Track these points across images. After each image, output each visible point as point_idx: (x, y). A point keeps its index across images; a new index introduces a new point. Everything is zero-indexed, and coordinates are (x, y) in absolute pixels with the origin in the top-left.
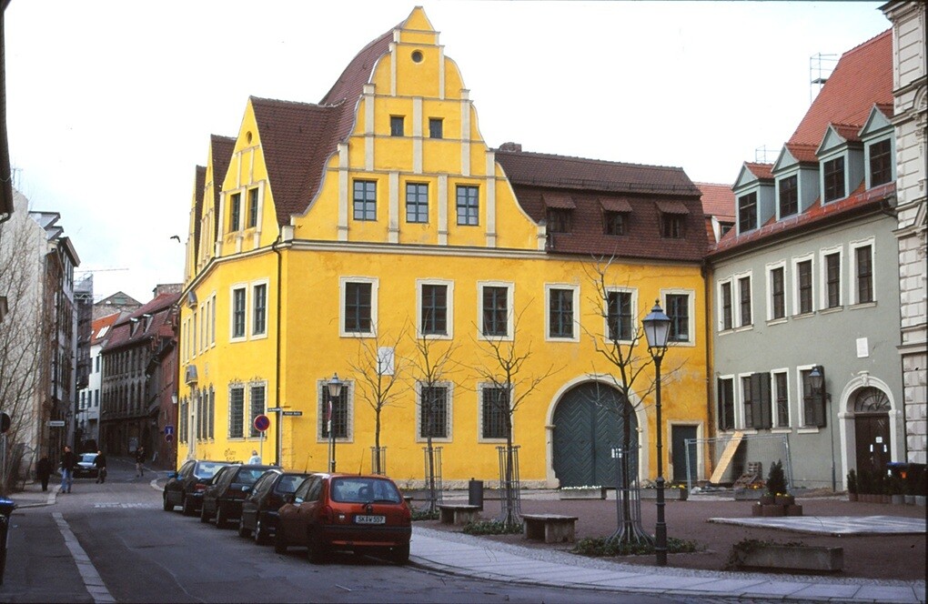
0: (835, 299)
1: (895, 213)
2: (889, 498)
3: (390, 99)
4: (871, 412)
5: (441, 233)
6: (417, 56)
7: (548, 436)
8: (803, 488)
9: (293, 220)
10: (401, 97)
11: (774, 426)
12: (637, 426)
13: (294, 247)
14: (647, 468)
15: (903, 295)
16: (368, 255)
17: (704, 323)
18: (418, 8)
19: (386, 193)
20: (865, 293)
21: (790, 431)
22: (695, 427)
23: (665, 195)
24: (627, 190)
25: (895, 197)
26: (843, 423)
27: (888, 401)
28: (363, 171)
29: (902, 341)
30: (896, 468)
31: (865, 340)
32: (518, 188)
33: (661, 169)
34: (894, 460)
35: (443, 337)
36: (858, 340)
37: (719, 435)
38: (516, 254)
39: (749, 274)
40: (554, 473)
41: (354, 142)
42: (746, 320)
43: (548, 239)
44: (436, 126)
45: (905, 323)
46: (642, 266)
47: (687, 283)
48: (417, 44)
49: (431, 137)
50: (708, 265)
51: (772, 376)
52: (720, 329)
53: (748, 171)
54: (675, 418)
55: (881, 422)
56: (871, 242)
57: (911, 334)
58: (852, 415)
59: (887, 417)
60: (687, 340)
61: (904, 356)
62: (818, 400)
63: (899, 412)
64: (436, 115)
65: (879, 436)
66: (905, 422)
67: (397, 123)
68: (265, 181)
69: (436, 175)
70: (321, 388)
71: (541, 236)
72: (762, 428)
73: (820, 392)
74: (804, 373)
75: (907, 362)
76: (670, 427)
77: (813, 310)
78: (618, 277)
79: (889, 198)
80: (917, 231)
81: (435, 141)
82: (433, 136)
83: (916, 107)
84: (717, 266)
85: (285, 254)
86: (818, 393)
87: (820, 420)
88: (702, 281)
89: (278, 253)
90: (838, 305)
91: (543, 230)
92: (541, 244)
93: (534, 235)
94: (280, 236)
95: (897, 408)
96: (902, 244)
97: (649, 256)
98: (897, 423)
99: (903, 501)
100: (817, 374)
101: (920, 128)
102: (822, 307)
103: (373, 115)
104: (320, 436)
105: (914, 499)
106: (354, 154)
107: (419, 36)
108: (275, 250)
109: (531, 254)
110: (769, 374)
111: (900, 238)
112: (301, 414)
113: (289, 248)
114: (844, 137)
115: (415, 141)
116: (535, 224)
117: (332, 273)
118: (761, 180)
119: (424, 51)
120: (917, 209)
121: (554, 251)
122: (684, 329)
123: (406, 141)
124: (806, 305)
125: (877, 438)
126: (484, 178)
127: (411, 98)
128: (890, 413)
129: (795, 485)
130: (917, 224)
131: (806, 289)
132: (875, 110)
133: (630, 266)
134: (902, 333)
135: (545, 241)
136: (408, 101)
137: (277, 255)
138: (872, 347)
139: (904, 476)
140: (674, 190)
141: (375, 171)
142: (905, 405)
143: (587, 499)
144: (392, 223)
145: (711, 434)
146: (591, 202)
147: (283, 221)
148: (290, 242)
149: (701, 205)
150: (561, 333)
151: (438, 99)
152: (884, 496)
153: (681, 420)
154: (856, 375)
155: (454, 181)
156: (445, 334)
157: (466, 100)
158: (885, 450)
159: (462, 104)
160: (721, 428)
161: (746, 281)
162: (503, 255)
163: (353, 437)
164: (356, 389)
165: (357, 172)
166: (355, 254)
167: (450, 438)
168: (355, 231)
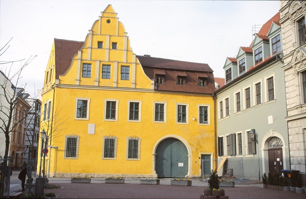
0: (259, 101)
1: (283, 60)
2: (282, 187)
3: (98, 36)
4: (275, 147)
5: (114, 82)
6: (109, 21)
7: (153, 158)
8: (248, 179)
9: (60, 77)
10: (102, 35)
11: (237, 154)
12: (188, 155)
13: (58, 87)
14: (191, 170)
15: (287, 95)
16: (87, 90)
17: (214, 117)
18: (109, 5)
19: (95, 67)
20: (271, 97)
21: (243, 156)
22: (210, 155)
23: (200, 71)
24: (186, 69)
25: (282, 54)
26: (263, 152)
27: (282, 142)
28: (86, 60)
29: (287, 115)
30: (286, 173)
31: (271, 117)
32: (144, 67)
33: (200, 64)
34: (285, 168)
35: (114, 120)
36: (268, 117)
37: (219, 157)
38: (144, 91)
39: (228, 97)
40: (155, 172)
41: (84, 50)
42: (228, 114)
43: (155, 85)
44: (114, 45)
45: (288, 107)
46: (190, 96)
47: (207, 102)
48: (109, 17)
49: (112, 49)
50: (214, 95)
51: (236, 135)
52: (219, 119)
53: (228, 60)
54: (202, 152)
55: (279, 152)
56: (273, 75)
57: (291, 112)
58: (267, 149)
59: (281, 149)
60: (207, 123)
61: (288, 121)
62: (253, 143)
63: (287, 147)
64: (114, 41)
65: (278, 158)
66: (290, 151)
67: (100, 44)
68: (54, 65)
69: (113, 62)
70: (66, 138)
71: (152, 84)
72: (233, 155)
73: (254, 139)
74: (248, 132)
75: (290, 123)
76: (201, 155)
77: (251, 107)
78: (181, 100)
79: (279, 54)
80: (292, 65)
81: (114, 50)
82: (113, 48)
83: (290, 12)
84: (218, 96)
86: (253, 140)
87: (254, 152)
88: (213, 101)
89: (54, 89)
90: (260, 103)
91: (153, 82)
92: (152, 87)
93: (150, 84)
94: (55, 83)
95: (286, 145)
96: (286, 73)
97: (193, 92)
98: (286, 152)
99: (289, 190)
100: (252, 132)
101: (292, 21)
102: (254, 105)
103: (91, 41)
104: (65, 156)
105: (295, 189)
106: (84, 54)
107: (110, 14)
108: (53, 88)
109: (148, 91)
110: (235, 134)
111: (285, 70)
112: (58, 148)
113: (57, 87)
114: (262, 38)
115: (106, 50)
116: (150, 80)
117: (72, 97)
118: (233, 62)
119: (111, 20)
120: (292, 56)
121: (157, 89)
122: (206, 119)
123: (103, 50)
124: (248, 105)
125: (277, 159)
126: (131, 63)
127: (105, 35)
128: (283, 147)
129: (245, 179)
130: (292, 62)
131: (248, 99)
132: (273, 24)
133: (186, 95)
134: (287, 112)
135: (154, 86)
136: (105, 36)
137: (54, 90)
138: (274, 119)
139: (290, 176)
140: (203, 70)
141: (91, 60)
142: (289, 144)
143: (150, 184)
144: (96, 78)
145: (216, 157)
146: (172, 73)
147: (57, 78)
148: (57, 85)
149: (213, 75)
150: (159, 119)
151: (116, 36)
152: (280, 187)
153: (204, 152)
154: (268, 132)
155: (120, 64)
156: (115, 119)
157: (126, 36)
158: (281, 164)
159: (124, 37)
160: (219, 155)
161: (227, 100)
162: (138, 91)
163: (78, 157)
164: (80, 139)
165: (84, 61)
166: (82, 90)
167: (115, 158)
168: (82, 81)
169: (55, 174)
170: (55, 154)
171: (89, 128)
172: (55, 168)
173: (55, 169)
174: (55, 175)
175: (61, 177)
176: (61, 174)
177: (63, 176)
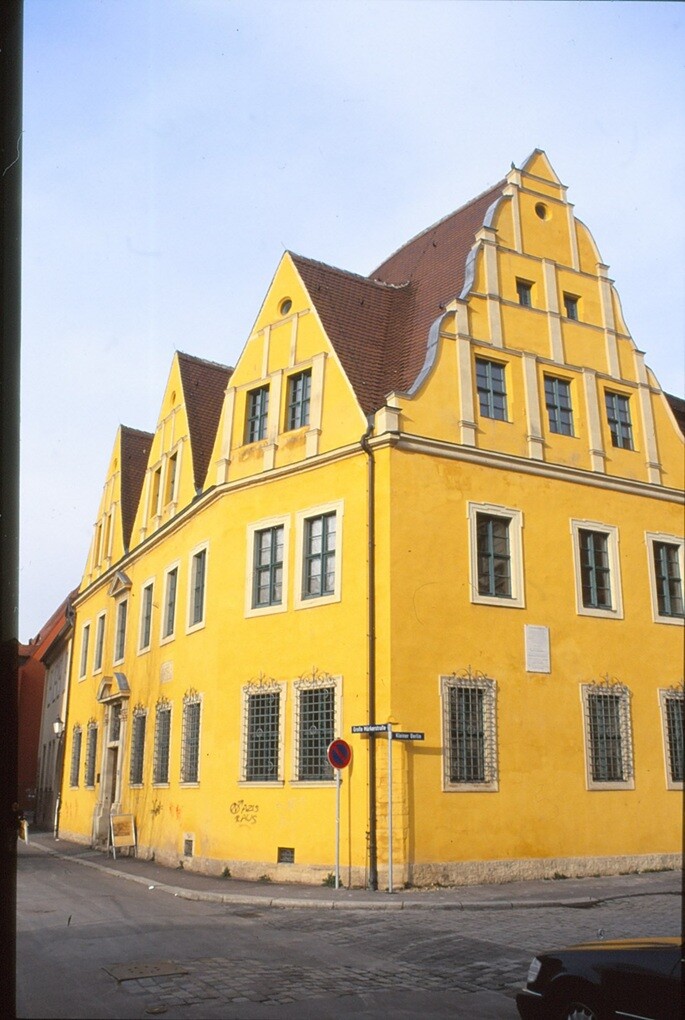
3: (515, 255)
5: (594, 453)
6: (541, 210)
9: (395, 402)
10: (529, 257)
13: (404, 444)
18: (538, 152)
19: (518, 383)
28: (488, 346)
35: (611, 614)
41: (473, 303)
44: (572, 305)
49: (567, 316)
64: (570, 290)
67: (524, 289)
68: (325, 355)
69: (578, 370)
81: (574, 326)
82: (570, 316)
85: (383, 455)
89: (370, 453)
94: (371, 429)
103: (496, 272)
104: (448, 779)
106: (476, 320)
107: (543, 185)
108: (366, 449)
113: (393, 443)
115: (550, 317)
117: (456, 495)
119: (551, 206)
123: (537, 315)
126: (636, 386)
127: (540, 259)
136: (537, 263)
137: (366, 456)
141: (505, 350)
144: (532, 428)
148: (396, 433)
151: (573, 270)
155: (603, 385)
157: (605, 279)
159: (600, 282)
163: (498, 781)
164: (499, 695)
165: (480, 347)
166: (485, 469)
167: (631, 783)
168: (482, 433)
169: (410, 868)
170: (403, 768)
171: (528, 646)
172: (407, 840)
173: (407, 847)
174: (411, 877)
175: (438, 885)
176: (436, 866)
177: (446, 877)
